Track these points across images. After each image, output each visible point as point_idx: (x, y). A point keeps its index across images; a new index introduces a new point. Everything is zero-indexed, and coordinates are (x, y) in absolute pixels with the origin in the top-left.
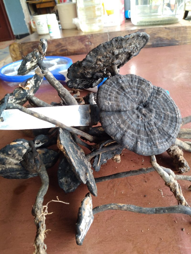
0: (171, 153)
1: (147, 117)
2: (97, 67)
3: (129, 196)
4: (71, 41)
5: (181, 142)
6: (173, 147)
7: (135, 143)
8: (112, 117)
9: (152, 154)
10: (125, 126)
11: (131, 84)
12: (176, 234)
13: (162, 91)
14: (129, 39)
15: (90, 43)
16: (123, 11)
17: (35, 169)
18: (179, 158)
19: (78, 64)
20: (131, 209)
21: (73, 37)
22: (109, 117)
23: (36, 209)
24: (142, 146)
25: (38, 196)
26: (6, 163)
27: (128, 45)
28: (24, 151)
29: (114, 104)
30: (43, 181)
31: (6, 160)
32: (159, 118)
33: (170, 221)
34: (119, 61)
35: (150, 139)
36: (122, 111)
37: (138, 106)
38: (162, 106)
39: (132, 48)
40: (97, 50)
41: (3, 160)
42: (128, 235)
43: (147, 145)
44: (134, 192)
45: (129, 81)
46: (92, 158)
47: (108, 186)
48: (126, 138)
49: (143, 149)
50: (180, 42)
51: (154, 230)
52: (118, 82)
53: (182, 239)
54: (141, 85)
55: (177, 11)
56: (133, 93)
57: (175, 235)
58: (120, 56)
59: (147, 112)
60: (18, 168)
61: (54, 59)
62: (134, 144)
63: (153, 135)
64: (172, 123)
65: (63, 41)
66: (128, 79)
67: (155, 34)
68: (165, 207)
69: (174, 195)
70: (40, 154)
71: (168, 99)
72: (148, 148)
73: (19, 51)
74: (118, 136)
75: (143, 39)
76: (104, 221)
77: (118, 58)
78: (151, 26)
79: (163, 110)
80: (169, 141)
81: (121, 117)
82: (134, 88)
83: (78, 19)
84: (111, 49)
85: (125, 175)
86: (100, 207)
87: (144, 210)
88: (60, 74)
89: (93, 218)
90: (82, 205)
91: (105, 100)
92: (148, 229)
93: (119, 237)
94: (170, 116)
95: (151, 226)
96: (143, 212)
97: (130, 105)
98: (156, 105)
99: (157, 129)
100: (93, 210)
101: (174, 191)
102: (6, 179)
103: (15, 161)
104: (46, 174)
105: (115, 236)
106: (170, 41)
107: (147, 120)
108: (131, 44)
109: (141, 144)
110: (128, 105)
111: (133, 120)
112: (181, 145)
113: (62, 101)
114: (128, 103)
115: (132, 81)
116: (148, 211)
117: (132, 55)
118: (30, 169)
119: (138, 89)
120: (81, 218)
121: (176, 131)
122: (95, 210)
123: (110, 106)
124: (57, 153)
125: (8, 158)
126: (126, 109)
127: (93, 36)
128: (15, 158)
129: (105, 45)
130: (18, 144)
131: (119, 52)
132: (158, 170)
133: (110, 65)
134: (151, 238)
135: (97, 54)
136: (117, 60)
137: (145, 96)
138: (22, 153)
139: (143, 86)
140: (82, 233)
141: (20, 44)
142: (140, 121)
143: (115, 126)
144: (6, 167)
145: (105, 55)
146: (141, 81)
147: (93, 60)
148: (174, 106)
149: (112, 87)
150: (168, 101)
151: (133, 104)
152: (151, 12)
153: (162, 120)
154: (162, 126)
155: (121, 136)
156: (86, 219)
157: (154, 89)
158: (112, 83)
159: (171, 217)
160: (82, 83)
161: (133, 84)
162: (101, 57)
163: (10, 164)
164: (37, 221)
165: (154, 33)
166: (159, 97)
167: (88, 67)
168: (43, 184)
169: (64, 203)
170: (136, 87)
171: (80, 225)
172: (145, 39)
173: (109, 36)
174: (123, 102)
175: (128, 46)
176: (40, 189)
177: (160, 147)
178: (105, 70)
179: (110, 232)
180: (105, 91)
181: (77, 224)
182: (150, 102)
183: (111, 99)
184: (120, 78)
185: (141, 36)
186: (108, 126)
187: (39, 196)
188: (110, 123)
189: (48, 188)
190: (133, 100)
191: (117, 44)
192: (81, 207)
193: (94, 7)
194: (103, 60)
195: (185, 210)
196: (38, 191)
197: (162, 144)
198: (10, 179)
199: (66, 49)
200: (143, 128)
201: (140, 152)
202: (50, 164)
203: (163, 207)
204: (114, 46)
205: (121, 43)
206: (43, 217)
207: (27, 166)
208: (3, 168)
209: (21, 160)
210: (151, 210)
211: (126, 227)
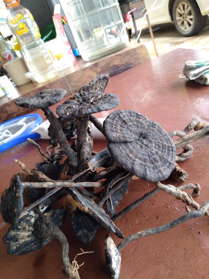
10: (133, 155)
12: (196, 239)
14: (93, 85)
16: (71, 51)
17: (49, 233)
20: (150, 233)
21: (32, 91)
23: (67, 268)
24: (150, 173)
26: (19, 239)
27: (94, 90)
28: (33, 220)
31: (18, 236)
33: (187, 230)
35: (155, 167)
41: (15, 237)
42: (156, 258)
44: (147, 218)
50: (135, 63)
51: (176, 244)
53: (202, 241)
55: (121, 36)
60: (32, 239)
61: (21, 120)
62: (144, 172)
63: (157, 163)
67: (109, 64)
68: (177, 219)
70: (48, 217)
75: (104, 80)
76: (130, 255)
78: (103, 57)
83: (31, 72)
85: (134, 206)
86: (122, 243)
87: (161, 229)
88: (33, 133)
89: (120, 256)
90: (106, 246)
92: (172, 245)
93: (149, 263)
95: (173, 241)
96: (161, 231)
97: (133, 137)
100: (117, 247)
103: (27, 234)
104: (61, 233)
105: (145, 264)
106: (125, 66)
107: (149, 150)
111: (138, 150)
113: (46, 158)
116: (164, 228)
118: (44, 235)
120: (110, 258)
122: (119, 247)
125: (19, 233)
127: (51, 84)
128: (26, 231)
130: (25, 216)
138: (31, 223)
140: (116, 271)
142: (144, 151)
144: (20, 243)
152: (97, 45)
153: (161, 150)
156: (115, 258)
159: (186, 227)
163: (23, 238)
165: (107, 63)
168: (63, 244)
169: (89, 252)
171: (112, 265)
172: (106, 79)
173: (66, 80)
176: (62, 249)
179: (140, 262)
185: (102, 78)
187: (64, 255)
189: (68, 246)
192: (106, 248)
193: (42, 57)
195: (194, 214)
196: (61, 252)
198: (26, 254)
200: (147, 157)
202: (60, 224)
203: (175, 219)
206: (76, 272)
207: (40, 233)
208: (17, 245)
209: (33, 230)
210: (167, 227)
211: (152, 252)
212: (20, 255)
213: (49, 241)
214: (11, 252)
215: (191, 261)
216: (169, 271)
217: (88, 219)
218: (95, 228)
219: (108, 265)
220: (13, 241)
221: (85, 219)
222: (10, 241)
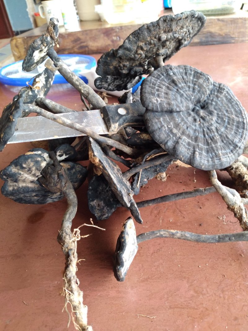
0: (233, 171)
1: (206, 120)
2: (137, 59)
3: (179, 224)
4: (93, 35)
5: (244, 158)
6: (235, 164)
7: (191, 153)
8: (161, 119)
9: (213, 168)
10: (178, 131)
11: (185, 77)
12: (243, 270)
13: (225, 88)
14: (180, 19)
15: (118, 38)
17: (58, 186)
18: (244, 177)
19: (112, 53)
20: (186, 237)
21: (97, 29)
22: (157, 119)
23: (64, 234)
24: (200, 157)
25: (65, 219)
26: (19, 180)
27: (179, 28)
28: (44, 164)
29: (164, 101)
30: (69, 201)
31: (19, 175)
32: (221, 123)
33: (235, 255)
34: (166, 50)
35: (211, 149)
36: (175, 112)
37: (194, 107)
38: (226, 107)
39: (183, 33)
40: (138, 33)
41: (15, 176)
42: (181, 272)
43: (207, 156)
44: (186, 220)
45: (182, 73)
46: (131, 176)
47: (151, 212)
48: (180, 146)
49: (203, 161)
50: (237, 39)
51: (214, 265)
52: (168, 74)
54: (198, 79)
56: (187, 89)
57: (241, 271)
58: (168, 43)
59: (206, 114)
60: (35, 187)
62: (191, 155)
63: (214, 144)
64: (238, 129)
65: (83, 34)
66: (181, 71)
68: (231, 234)
69: (239, 221)
70: (65, 168)
71: (233, 99)
72: (208, 160)
73: (24, 47)
74: (170, 144)
75: (198, 21)
76: (148, 254)
77: (165, 47)
79: (227, 113)
80: (234, 152)
81: (173, 119)
82: (190, 82)
83: (102, 5)
84: (157, 33)
85: (175, 198)
86: (146, 234)
87: (204, 238)
88: (80, 75)
89: (137, 248)
90: (125, 228)
91: (152, 97)
92: (207, 265)
93: (170, 273)
94: (236, 121)
95: (210, 261)
96: (202, 241)
97: (185, 104)
98: (217, 106)
99: (219, 136)
100: (137, 237)
101: (239, 216)
102: (17, 203)
103: (31, 178)
104: (73, 193)
105: (164, 273)
106: (224, 37)
107: (206, 124)
108: (182, 27)
109: (199, 155)
110: (182, 105)
111: (189, 124)
112: (246, 163)
114: (182, 102)
115: (186, 74)
116: (209, 239)
117: (182, 44)
118: (52, 186)
119: (195, 84)
120: (124, 244)
121: (243, 140)
122: (140, 237)
123: (158, 104)
124: (85, 169)
125: (22, 173)
126: (179, 109)
127: (122, 28)
128: (31, 173)
129: (150, 26)
130: (36, 154)
131: (167, 37)
132: (220, 188)
133: (153, 56)
134: (211, 275)
135: (139, 40)
136: (163, 49)
137: (204, 94)
138: (41, 167)
139: (201, 81)
140: (125, 264)
141: (26, 38)
142: (198, 126)
143: (165, 131)
144: (18, 185)
145: (148, 41)
146: (198, 75)
147: (132, 47)
148: (241, 108)
149: (160, 80)
150: (233, 102)
151: (188, 103)
153: (225, 125)
154: (226, 133)
155: (173, 144)
157: (214, 85)
158: (161, 75)
159: (235, 250)
160: (114, 83)
161: (187, 77)
162: (144, 43)
163: (24, 181)
164: (66, 249)
166: (221, 96)
167: (125, 57)
168: (71, 206)
169: (99, 228)
170: (191, 82)
171: (123, 253)
172: (200, 21)
174: (176, 99)
175: (179, 30)
176: (67, 211)
177: (224, 159)
178: (146, 63)
179: (158, 268)
180: (151, 85)
181: (119, 253)
182: (210, 102)
183: (160, 95)
184: (171, 69)
185: (196, 16)
186: (157, 130)
187: (67, 219)
188: (159, 126)
189: (76, 211)
190: (188, 99)
191: (165, 25)
192: (124, 230)
194: (145, 48)
196: (65, 214)
197: (226, 156)
198: (23, 203)
199: (87, 46)
200: (201, 134)
201: (199, 165)
202: (76, 184)
203: (228, 234)
204: (162, 28)
205: (170, 24)
206: (75, 244)
207: (47, 183)
208: (15, 186)
209: (39, 177)
210: (213, 238)
211: (178, 262)
212: (15, 201)
213: (55, 200)
214: (5, 192)
215: (227, 293)
216: (192, 292)
217: (110, 192)
218: (115, 206)
219: (118, 252)
220: (11, 180)
221: (107, 190)
222: (7, 178)
